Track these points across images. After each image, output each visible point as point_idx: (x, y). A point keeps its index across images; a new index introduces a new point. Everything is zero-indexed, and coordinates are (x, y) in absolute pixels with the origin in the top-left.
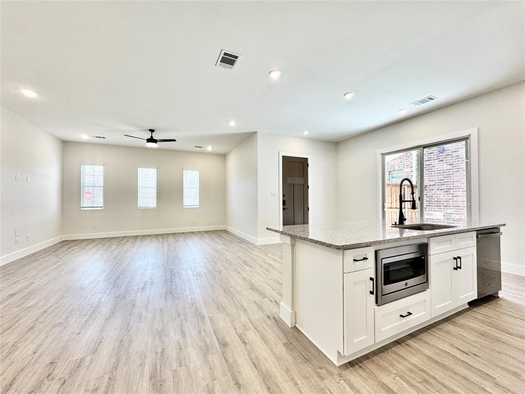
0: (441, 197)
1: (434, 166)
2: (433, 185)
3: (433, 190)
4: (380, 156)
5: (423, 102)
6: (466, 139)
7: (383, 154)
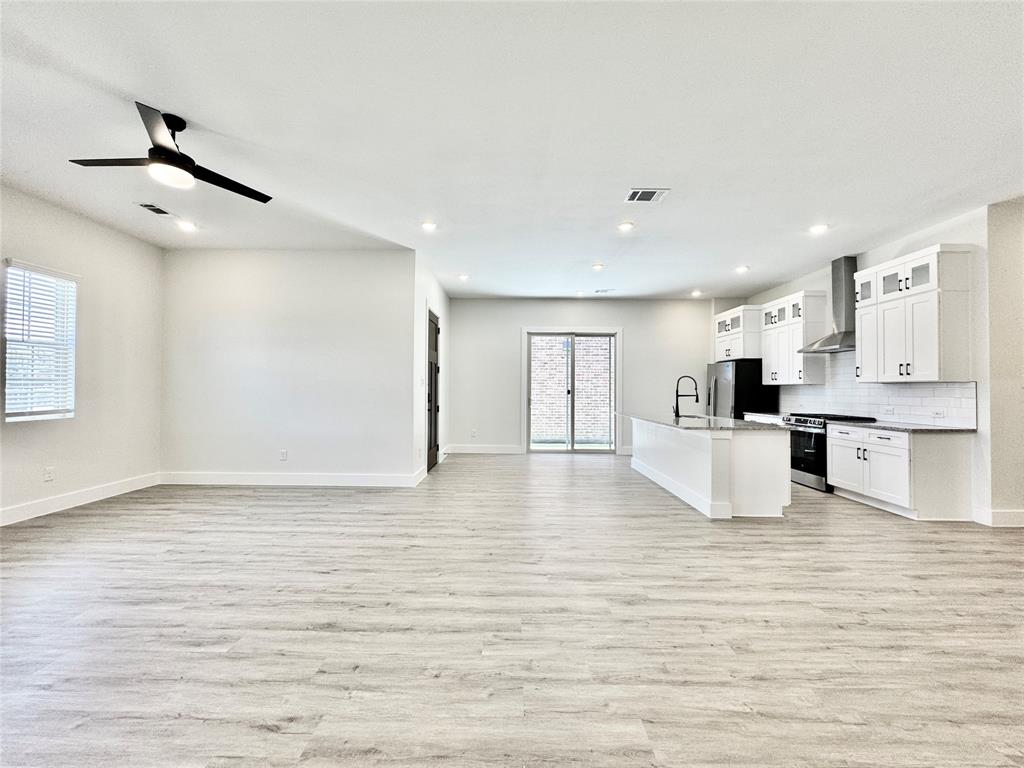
4: (527, 335)
6: (610, 336)
7: (529, 334)
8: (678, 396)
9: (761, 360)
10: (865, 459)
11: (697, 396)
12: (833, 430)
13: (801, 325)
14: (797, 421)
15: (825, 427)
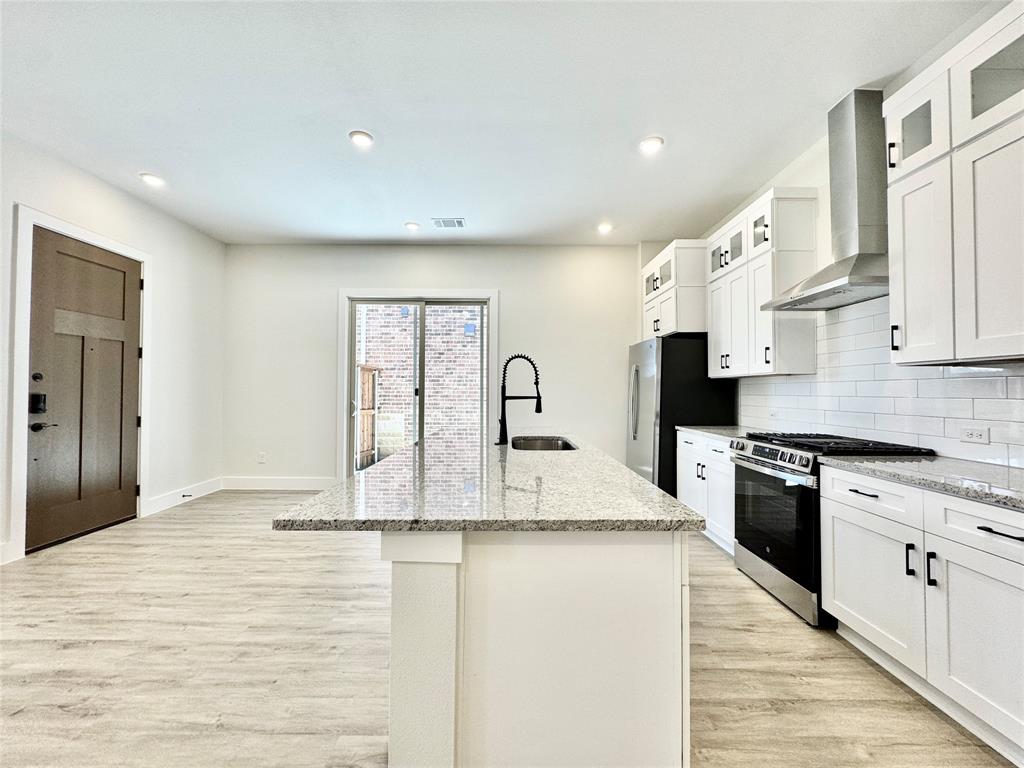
0: (403, 390)
1: (393, 338)
2: (392, 369)
3: (391, 377)
4: (347, 302)
5: (448, 223)
6: (483, 303)
7: (352, 300)
8: (505, 398)
9: (706, 334)
10: (932, 582)
11: (539, 398)
12: (837, 481)
13: (768, 258)
14: (757, 451)
15: (816, 471)
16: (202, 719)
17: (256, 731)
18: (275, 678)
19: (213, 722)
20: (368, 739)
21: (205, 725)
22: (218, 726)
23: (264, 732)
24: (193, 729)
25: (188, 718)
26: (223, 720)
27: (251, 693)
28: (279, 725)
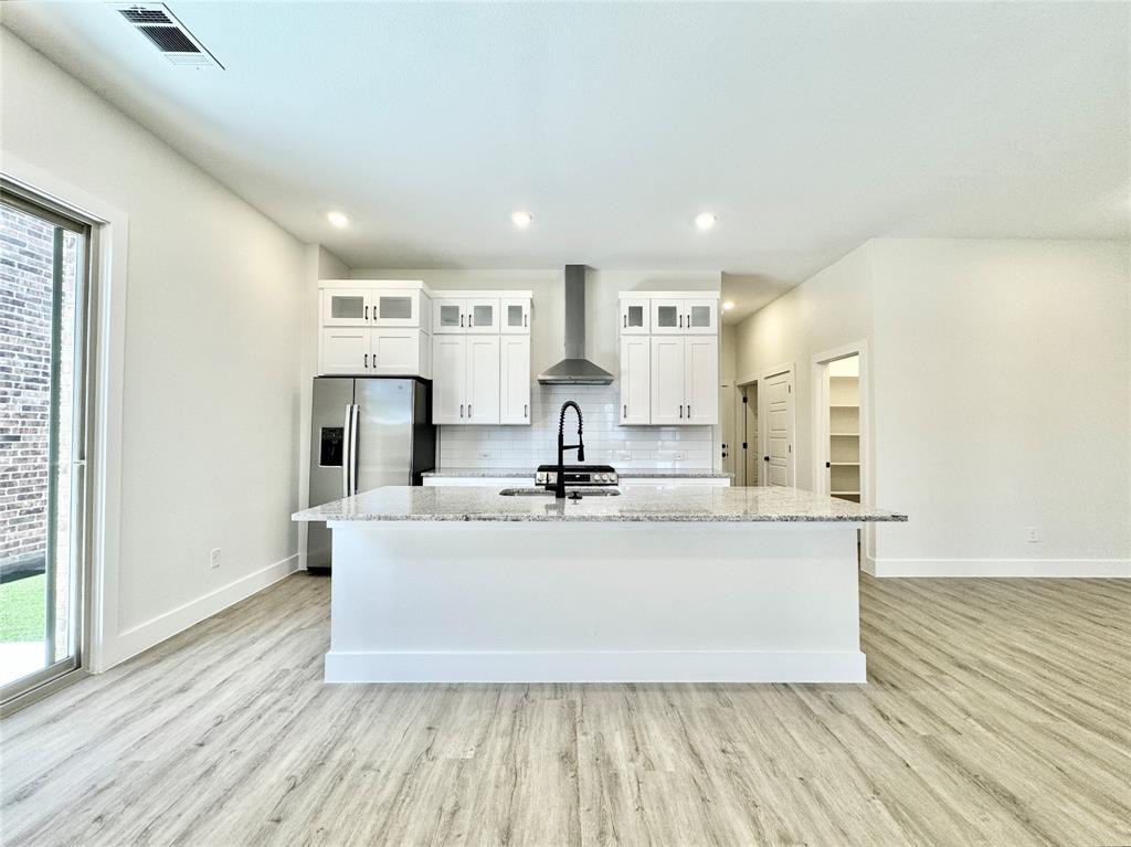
9: (431, 382)
13: (527, 339)
16: (885, 814)
17: (855, 763)
18: (797, 781)
19: (878, 801)
20: (807, 702)
21: (887, 806)
22: (878, 794)
23: (852, 757)
24: (898, 812)
25: (897, 829)
26: (870, 795)
27: (828, 791)
28: (836, 750)
